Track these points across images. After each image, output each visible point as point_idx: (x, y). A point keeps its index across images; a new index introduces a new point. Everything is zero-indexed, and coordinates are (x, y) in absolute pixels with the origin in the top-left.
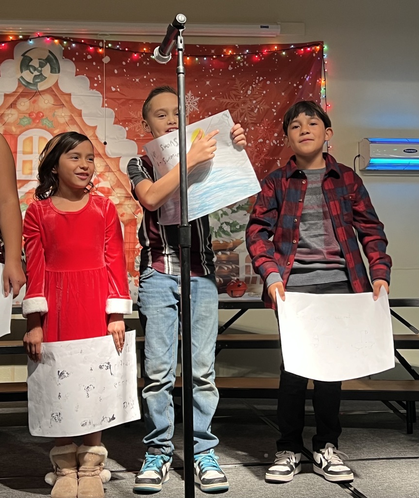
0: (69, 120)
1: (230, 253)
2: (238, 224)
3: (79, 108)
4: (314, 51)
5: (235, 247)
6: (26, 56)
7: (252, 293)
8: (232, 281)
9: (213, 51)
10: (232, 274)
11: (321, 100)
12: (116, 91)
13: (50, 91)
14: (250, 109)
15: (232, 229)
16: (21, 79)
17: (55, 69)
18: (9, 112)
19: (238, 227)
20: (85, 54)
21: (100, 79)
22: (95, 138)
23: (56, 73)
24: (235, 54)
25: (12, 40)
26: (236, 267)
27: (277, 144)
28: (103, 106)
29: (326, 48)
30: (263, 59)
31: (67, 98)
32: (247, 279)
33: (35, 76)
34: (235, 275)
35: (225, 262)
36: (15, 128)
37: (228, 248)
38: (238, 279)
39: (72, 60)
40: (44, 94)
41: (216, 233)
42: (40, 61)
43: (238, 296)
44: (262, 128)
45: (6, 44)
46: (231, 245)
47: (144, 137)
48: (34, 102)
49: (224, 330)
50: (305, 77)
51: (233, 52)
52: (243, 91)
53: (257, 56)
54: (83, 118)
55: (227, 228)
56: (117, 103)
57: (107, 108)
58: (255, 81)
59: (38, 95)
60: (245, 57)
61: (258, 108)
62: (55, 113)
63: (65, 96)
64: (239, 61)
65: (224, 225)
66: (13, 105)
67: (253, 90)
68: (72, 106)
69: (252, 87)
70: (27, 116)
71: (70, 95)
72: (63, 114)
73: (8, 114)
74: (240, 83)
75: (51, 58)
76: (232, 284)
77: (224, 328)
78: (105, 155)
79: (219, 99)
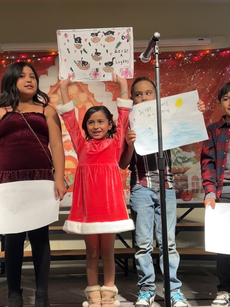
0: (87, 100)
1: (182, 175)
2: (186, 158)
3: (93, 92)
5: (185, 171)
7: (196, 199)
8: (184, 191)
9: (170, 56)
10: (184, 187)
13: (76, 83)
14: (193, 89)
15: (183, 161)
18: (53, 96)
19: (187, 159)
24: (183, 56)
25: (54, 55)
26: (186, 183)
27: (210, 109)
28: (106, 91)
30: (200, 58)
32: (193, 191)
34: (185, 187)
35: (179, 180)
37: (181, 172)
38: (187, 190)
40: (72, 85)
41: (173, 163)
43: (188, 200)
45: (51, 57)
46: (183, 170)
49: (180, 220)
50: (226, 69)
51: (182, 55)
52: (189, 78)
53: (196, 57)
54: (95, 98)
55: (180, 160)
57: (108, 92)
58: (196, 72)
60: (190, 58)
61: (198, 88)
62: (79, 96)
63: (85, 86)
64: (186, 60)
65: (178, 158)
66: (55, 92)
67: (195, 77)
68: (88, 91)
69: (194, 76)
72: (84, 96)
73: (53, 98)
74: (186, 74)
76: (184, 193)
77: (180, 219)
79: (174, 84)
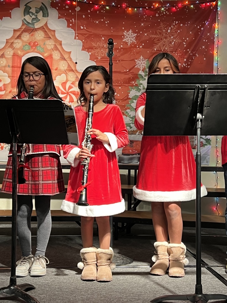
0: (54, 47)
3: (60, 40)
4: (211, 5)
6: (28, 6)
9: (146, 4)
11: (215, 38)
12: (84, 29)
13: (42, 28)
14: (169, 42)
16: (24, 20)
17: (45, 15)
18: (16, 41)
20: (64, 5)
21: (74, 21)
22: (70, 59)
23: (46, 17)
24: (160, 6)
27: (186, 66)
28: (75, 38)
29: (219, 3)
30: (178, 10)
31: (53, 33)
33: (33, 18)
36: (20, 51)
39: (56, 9)
40: (38, 31)
42: (36, 9)
44: (176, 55)
47: (101, 59)
48: (32, 35)
50: (205, 23)
52: (165, 30)
53: (174, 8)
54: (63, 46)
56: (85, 37)
57: (78, 40)
58: (173, 24)
59: (34, 31)
60: (167, 8)
61: (174, 42)
62: (46, 43)
63: (52, 32)
64: (163, 11)
66: (19, 37)
67: (172, 30)
68: (56, 38)
69: (171, 28)
70: (28, 44)
71: (54, 31)
72: (50, 44)
73: (16, 43)
74: (163, 25)
75: (43, 7)
78: (76, 70)
79: (149, 35)
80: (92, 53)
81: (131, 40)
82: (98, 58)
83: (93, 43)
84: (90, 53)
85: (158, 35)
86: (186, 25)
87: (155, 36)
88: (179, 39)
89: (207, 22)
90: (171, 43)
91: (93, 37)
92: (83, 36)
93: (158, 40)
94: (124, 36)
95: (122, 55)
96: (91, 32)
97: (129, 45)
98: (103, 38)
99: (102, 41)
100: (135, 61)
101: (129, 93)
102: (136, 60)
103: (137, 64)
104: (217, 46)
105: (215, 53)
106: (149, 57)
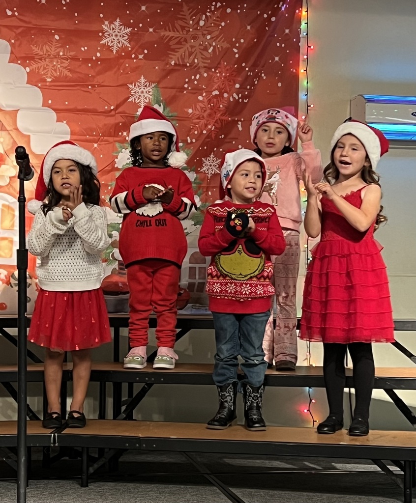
11: (301, 39)
12: (13, 15)
27: (239, 98)
32: (191, 286)
44: (218, 75)
47: (52, 82)
50: (280, 6)
52: (193, 21)
56: (15, 32)
58: (210, 8)
61: (214, 47)
67: (208, 21)
69: (206, 15)
79: (159, 31)
80: (31, 68)
81: (119, 43)
82: (45, 81)
83: (34, 48)
84: (28, 69)
85: (178, 31)
86: (239, 11)
87: (171, 34)
88: (223, 42)
89: (283, 5)
90: (206, 49)
91: (34, 34)
92: (12, 30)
93: (179, 43)
94: (103, 32)
95: (99, 74)
96: (29, 23)
97: (115, 52)
98: (57, 37)
99: (54, 44)
100: (128, 88)
101: (117, 158)
102: (130, 86)
103: (132, 95)
104: (305, 57)
105: (302, 71)
106: (158, 79)
